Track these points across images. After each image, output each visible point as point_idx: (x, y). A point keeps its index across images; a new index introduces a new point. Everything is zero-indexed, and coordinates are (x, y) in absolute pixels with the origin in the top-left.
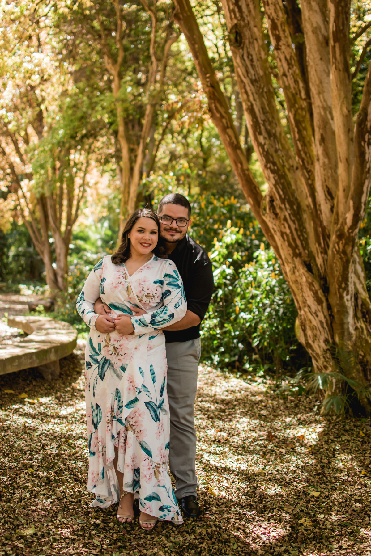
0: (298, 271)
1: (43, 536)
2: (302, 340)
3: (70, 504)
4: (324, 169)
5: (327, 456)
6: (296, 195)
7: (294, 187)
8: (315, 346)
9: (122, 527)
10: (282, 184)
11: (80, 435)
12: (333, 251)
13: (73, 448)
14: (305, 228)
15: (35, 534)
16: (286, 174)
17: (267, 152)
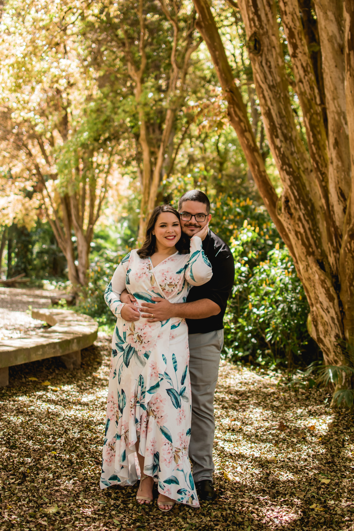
0: (311, 269)
1: (65, 515)
2: (314, 335)
3: (91, 486)
4: (337, 172)
5: (337, 446)
6: (310, 196)
7: (308, 189)
8: (326, 341)
9: (140, 508)
10: (297, 185)
11: (100, 421)
12: (345, 250)
13: (94, 433)
14: (318, 228)
15: (58, 513)
16: (300, 176)
17: (284, 155)
